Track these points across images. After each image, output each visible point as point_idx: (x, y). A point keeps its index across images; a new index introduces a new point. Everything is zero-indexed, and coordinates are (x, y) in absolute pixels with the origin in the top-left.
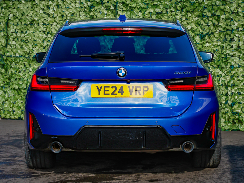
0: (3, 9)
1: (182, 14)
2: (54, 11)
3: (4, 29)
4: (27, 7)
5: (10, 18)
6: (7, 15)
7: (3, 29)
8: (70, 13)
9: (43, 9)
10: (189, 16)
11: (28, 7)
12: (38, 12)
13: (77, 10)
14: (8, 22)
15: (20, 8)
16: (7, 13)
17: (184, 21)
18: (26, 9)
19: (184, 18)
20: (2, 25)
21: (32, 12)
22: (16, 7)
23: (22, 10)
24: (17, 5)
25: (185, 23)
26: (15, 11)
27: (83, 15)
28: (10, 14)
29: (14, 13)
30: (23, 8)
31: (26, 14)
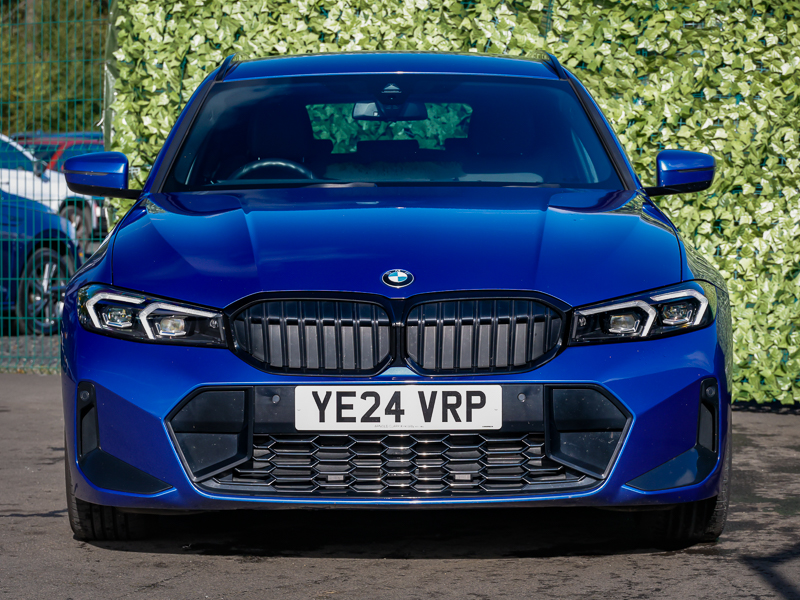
0: (171, 19)
1: (767, 25)
2: (343, 22)
3: (172, 85)
4: (256, 14)
5: (193, 49)
6: (186, 38)
7: (168, 82)
8: (393, 27)
9: (307, 19)
10: (790, 31)
11: (257, 12)
12: (291, 27)
13: (416, 20)
14: (187, 62)
15: (232, 16)
16: (185, 32)
17: (773, 46)
18: (250, 17)
19: (772, 39)
20: (165, 72)
21: (272, 27)
22: (217, 13)
23: (237, 23)
24: (222, 6)
25: (775, 53)
26: (214, 24)
27: (435, 33)
28: (196, 33)
29: (208, 32)
30: (239, 16)
31: (250, 35)
